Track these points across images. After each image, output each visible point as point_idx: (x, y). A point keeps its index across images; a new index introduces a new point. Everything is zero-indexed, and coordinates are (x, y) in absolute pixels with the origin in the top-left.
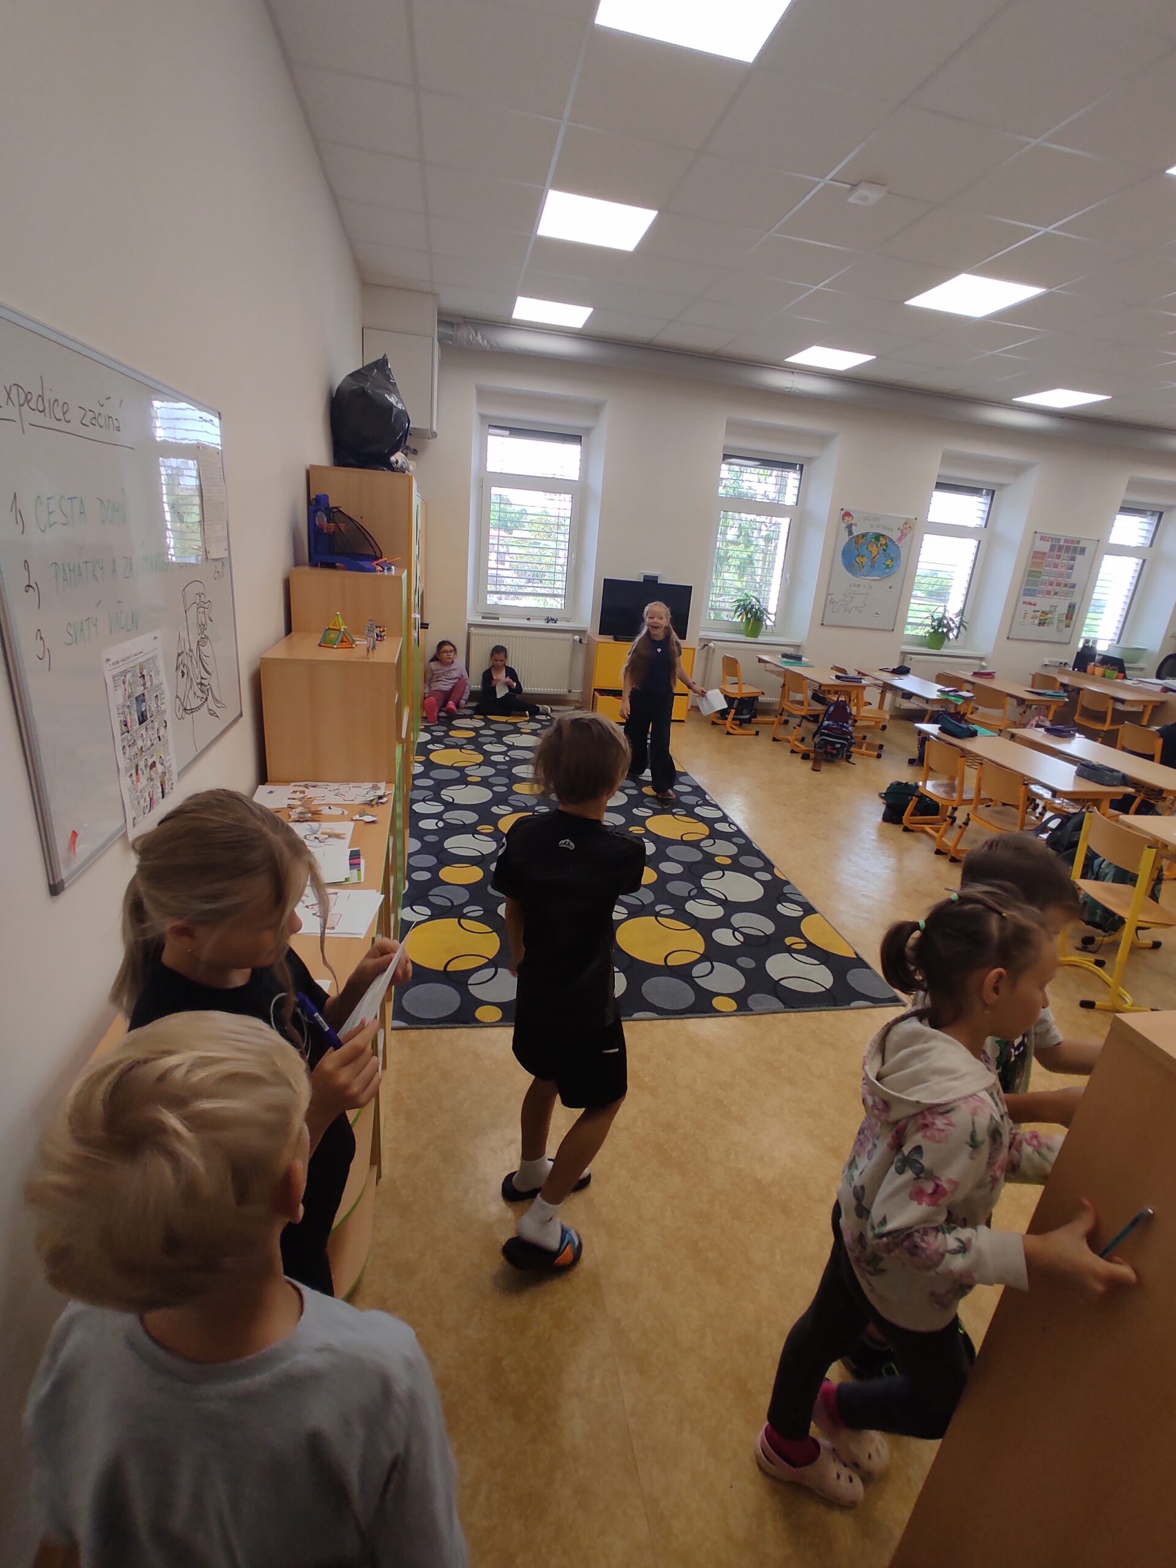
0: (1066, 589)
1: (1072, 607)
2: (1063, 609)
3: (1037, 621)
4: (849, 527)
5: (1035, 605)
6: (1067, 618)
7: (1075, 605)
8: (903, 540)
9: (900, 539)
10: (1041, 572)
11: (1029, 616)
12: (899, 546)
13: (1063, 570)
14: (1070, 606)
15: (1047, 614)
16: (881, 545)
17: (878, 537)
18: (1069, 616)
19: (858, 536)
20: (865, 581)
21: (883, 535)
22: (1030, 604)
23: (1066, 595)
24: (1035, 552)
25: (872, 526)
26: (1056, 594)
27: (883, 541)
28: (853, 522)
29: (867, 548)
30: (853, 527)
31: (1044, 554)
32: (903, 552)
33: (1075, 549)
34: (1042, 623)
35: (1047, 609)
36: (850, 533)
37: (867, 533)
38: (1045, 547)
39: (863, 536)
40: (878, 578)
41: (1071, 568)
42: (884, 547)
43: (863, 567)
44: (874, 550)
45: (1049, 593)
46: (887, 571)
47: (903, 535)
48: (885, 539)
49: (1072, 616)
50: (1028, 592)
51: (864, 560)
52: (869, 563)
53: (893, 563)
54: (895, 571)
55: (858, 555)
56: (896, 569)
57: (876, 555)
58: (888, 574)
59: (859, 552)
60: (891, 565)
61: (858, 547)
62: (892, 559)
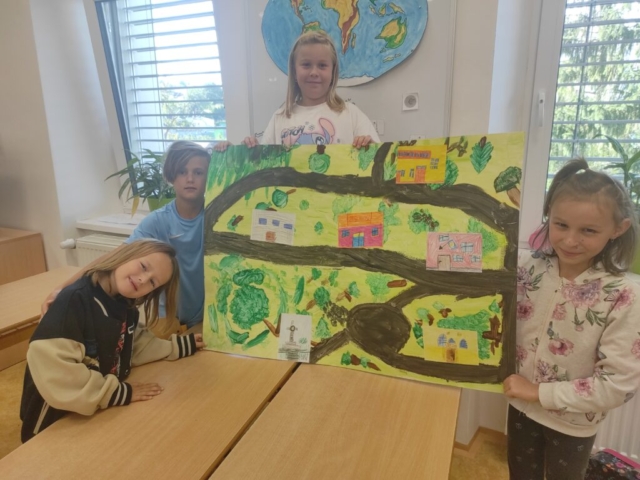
29: (323, 4)
46: (390, 54)
53: (406, 30)
54: (414, 52)
55: (304, 27)
56: (417, 42)
57: (352, 18)
58: (394, 64)
59: (303, 20)
60: (399, 37)
61: (301, 8)
62: (400, 18)
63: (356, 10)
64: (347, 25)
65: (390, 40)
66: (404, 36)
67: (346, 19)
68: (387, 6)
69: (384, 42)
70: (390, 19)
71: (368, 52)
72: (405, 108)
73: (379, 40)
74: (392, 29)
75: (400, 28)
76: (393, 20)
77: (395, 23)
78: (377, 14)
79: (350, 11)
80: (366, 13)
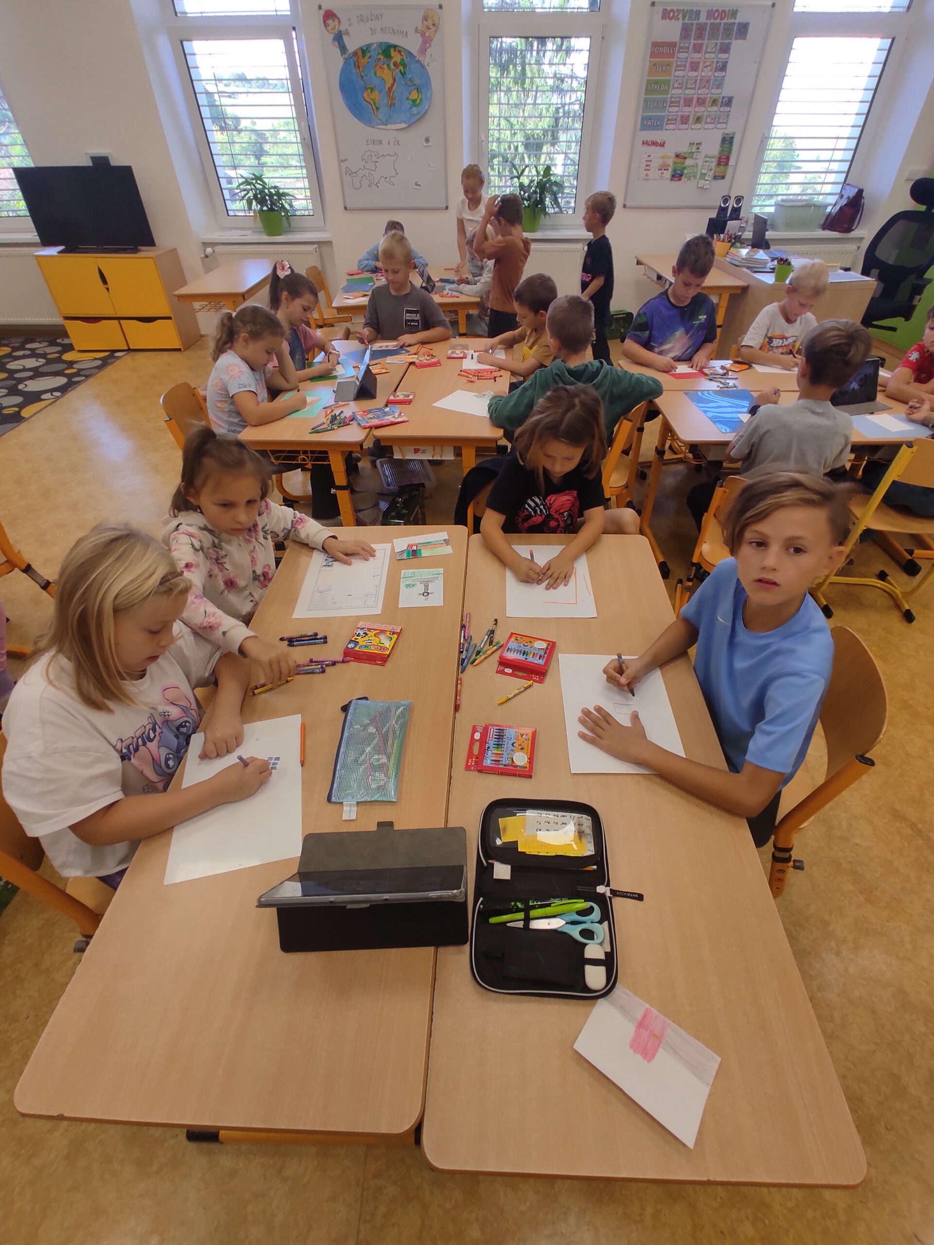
0: (715, 109)
1: (728, 141)
2: (712, 147)
3: (668, 174)
4: (339, 38)
5: (662, 145)
6: (719, 164)
7: (732, 138)
8: (428, 51)
9: (423, 50)
10: (668, 82)
11: (654, 165)
12: (426, 60)
13: (707, 73)
14: (724, 140)
15: (685, 158)
16: (395, 64)
17: (387, 50)
18: (723, 160)
19: (355, 54)
20: (388, 133)
21: (395, 47)
22: (654, 144)
23: (715, 120)
24: (655, 45)
25: (373, 31)
26: (698, 120)
27: (397, 57)
28: (342, 28)
29: (375, 73)
30: (345, 38)
31: (672, 45)
32: (432, 71)
33: (728, 28)
34: (677, 176)
35: (684, 149)
36: (343, 48)
37: (369, 46)
38: (671, 31)
39: (364, 51)
40: (404, 125)
41: (723, 67)
42: (401, 68)
43: (377, 109)
44: (387, 75)
45: (685, 120)
46: (415, 110)
47: (427, 42)
48: (400, 52)
49: (728, 158)
50: (649, 123)
51: (376, 95)
52: (386, 102)
53: (421, 95)
54: (427, 110)
55: (365, 88)
56: (428, 105)
57: (393, 85)
58: (418, 117)
59: (365, 83)
60: (418, 100)
61: (362, 74)
62: (418, 89)
63: (394, 80)
64: (390, 89)
65: (414, 101)
67: (390, 85)
68: (411, 80)
69: (411, 102)
71: (403, 108)
72: (425, 144)
73: (408, 101)
74: (414, 95)
75: (419, 94)
76: (414, 89)
77: (415, 91)
78: (406, 84)
79: (392, 80)
80: (400, 83)
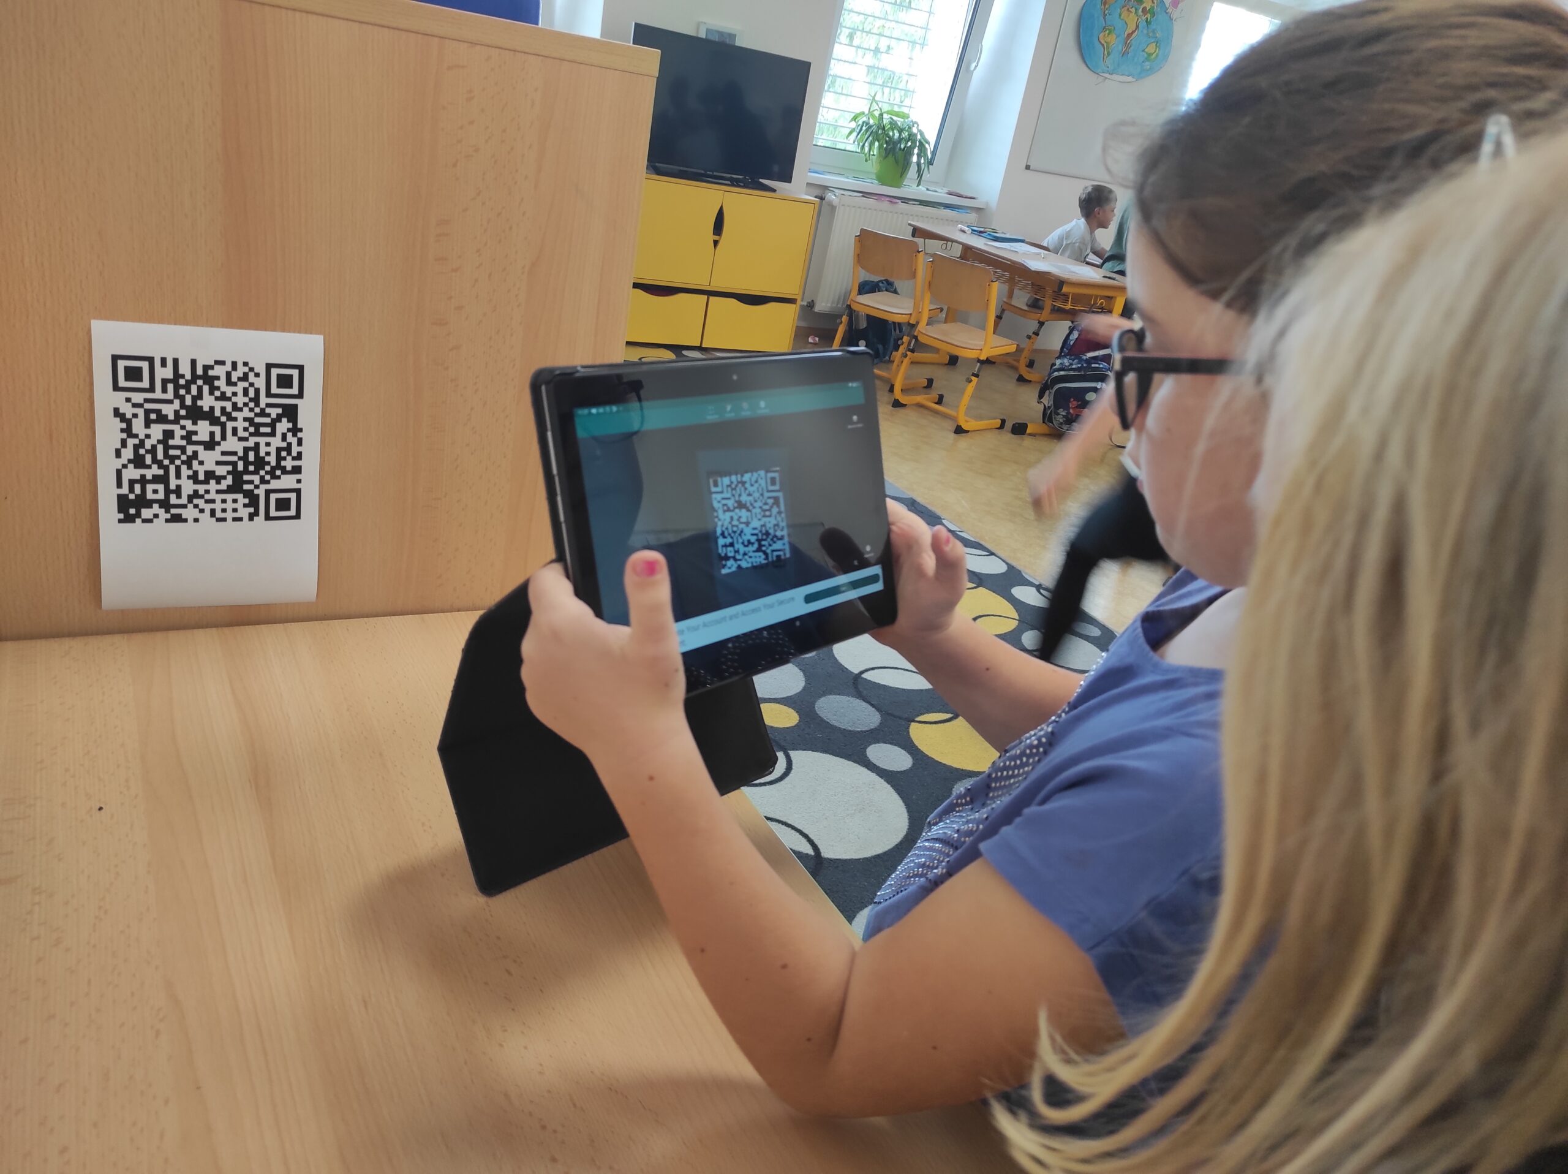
9: (1175, 4)
12: (1174, 16)
16: (1144, 10)
27: (1148, 3)
29: (1120, 15)
32: (1178, 29)
40: (1130, 79)
42: (1149, 16)
43: (1109, 54)
44: (1131, 20)
46: (1147, 65)
51: (1112, 39)
52: (1120, 48)
53: (1159, 50)
54: (1160, 68)
55: (1104, 28)
56: (1161, 61)
57: (1133, 32)
58: (1149, 73)
59: (1105, 22)
61: (1106, 12)
62: (1157, 42)
63: (1137, 27)
64: (1129, 35)
65: (1150, 55)
66: (1157, 55)
67: (1130, 31)
68: (1154, 31)
69: (1146, 55)
70: (1153, 41)
71: (1136, 59)
73: (1144, 53)
74: (1151, 49)
75: (1156, 49)
76: (1154, 42)
77: (1154, 44)
78: (1147, 34)
79: (1134, 27)
80: (1142, 31)
